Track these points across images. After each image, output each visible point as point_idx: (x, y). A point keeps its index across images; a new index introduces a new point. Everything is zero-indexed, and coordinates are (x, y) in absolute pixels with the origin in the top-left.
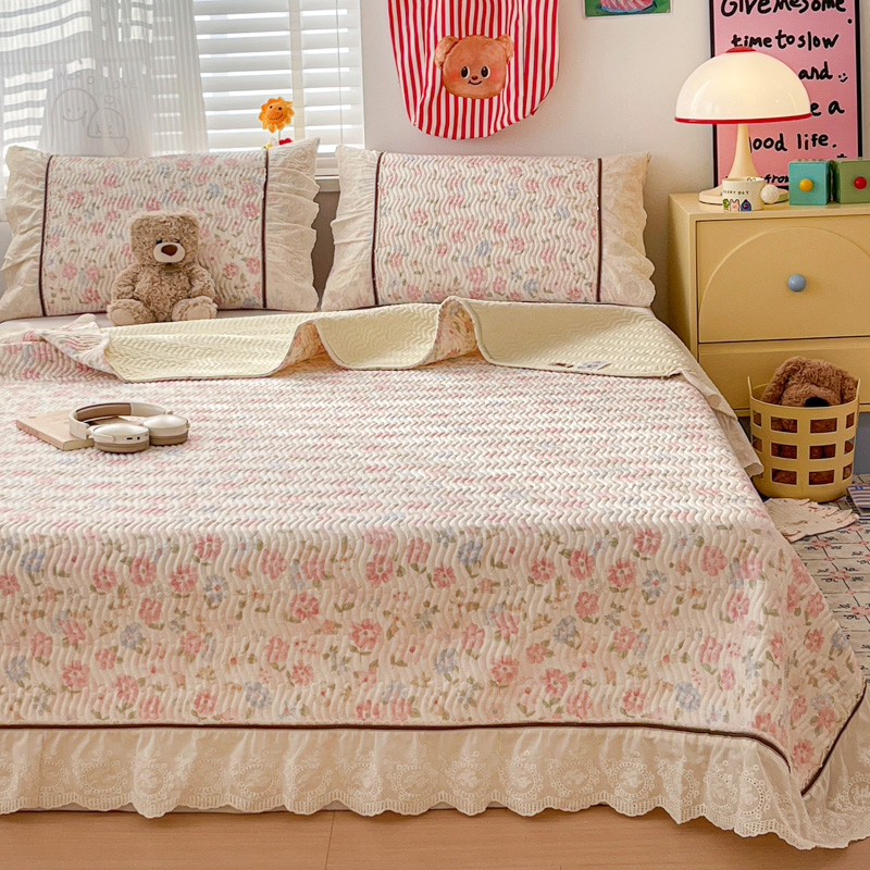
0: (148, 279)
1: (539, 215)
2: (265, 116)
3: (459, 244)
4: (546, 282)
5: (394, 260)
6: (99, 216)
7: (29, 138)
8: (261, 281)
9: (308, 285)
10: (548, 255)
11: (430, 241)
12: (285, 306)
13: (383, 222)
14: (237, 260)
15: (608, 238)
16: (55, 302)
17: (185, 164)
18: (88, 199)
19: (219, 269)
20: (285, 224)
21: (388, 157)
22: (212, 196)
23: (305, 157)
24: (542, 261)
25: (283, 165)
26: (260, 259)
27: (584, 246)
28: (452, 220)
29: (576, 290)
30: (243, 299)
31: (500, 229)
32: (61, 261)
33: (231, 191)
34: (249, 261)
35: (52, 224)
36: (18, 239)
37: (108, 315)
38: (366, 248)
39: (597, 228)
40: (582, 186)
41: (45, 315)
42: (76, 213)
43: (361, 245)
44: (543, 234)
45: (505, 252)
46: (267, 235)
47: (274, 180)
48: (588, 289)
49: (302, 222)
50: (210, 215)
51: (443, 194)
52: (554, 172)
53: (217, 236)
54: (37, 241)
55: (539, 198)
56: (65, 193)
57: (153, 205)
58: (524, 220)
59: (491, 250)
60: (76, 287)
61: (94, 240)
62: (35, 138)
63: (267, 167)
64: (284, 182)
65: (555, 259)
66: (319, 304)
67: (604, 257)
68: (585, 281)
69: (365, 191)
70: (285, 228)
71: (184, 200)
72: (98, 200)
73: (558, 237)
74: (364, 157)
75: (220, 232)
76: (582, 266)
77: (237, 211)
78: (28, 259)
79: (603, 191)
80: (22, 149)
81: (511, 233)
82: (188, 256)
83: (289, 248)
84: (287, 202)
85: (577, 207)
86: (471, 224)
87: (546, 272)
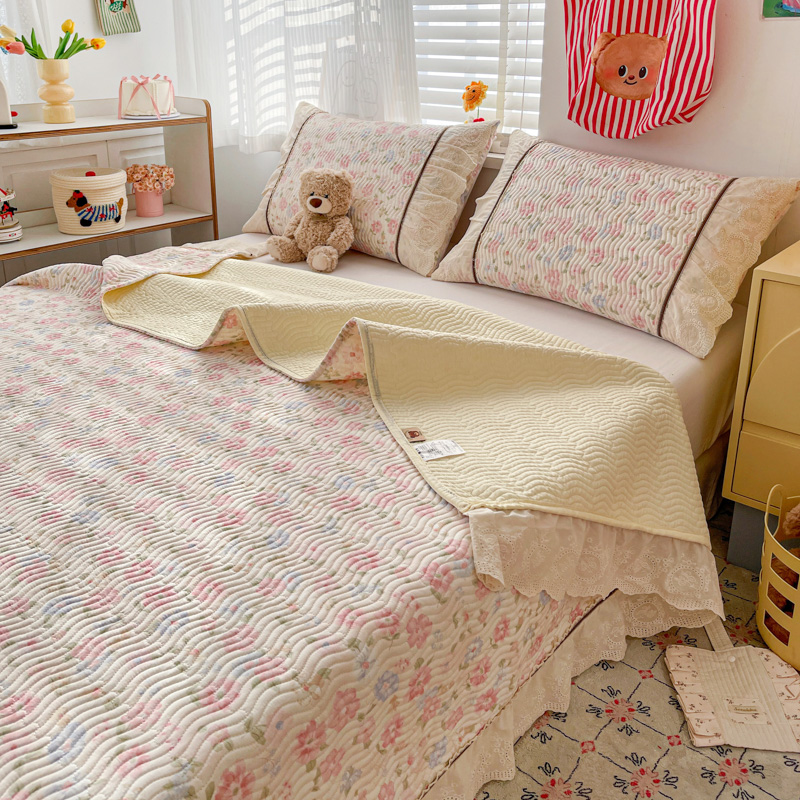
3: (547, 244)
4: (613, 301)
6: (313, 164)
8: (395, 240)
10: (621, 274)
11: (525, 235)
14: (383, 220)
16: (275, 225)
17: (382, 131)
18: (312, 150)
19: (369, 224)
20: (431, 194)
24: (614, 279)
25: (451, 143)
26: (399, 222)
27: (660, 274)
28: (551, 219)
29: (639, 318)
30: (384, 253)
31: (589, 236)
32: (282, 195)
33: (401, 159)
34: (391, 222)
35: (289, 165)
38: (478, 229)
39: (683, 257)
40: (691, 207)
44: (625, 251)
45: (582, 261)
46: (411, 202)
47: (438, 154)
48: (651, 321)
49: (448, 195)
50: (378, 177)
51: (557, 191)
52: (671, 186)
53: (376, 196)
55: (640, 212)
56: (304, 143)
58: (614, 231)
59: (572, 257)
62: (315, 97)
63: (436, 143)
64: (445, 157)
65: (626, 281)
67: (675, 291)
68: (649, 312)
69: (505, 175)
70: (430, 198)
72: (317, 151)
73: (637, 258)
75: (379, 193)
76: (649, 295)
77: (398, 177)
79: (714, 216)
81: (597, 243)
82: (335, 211)
83: (425, 216)
84: (441, 175)
85: (673, 228)
86: (565, 226)
87: (614, 292)
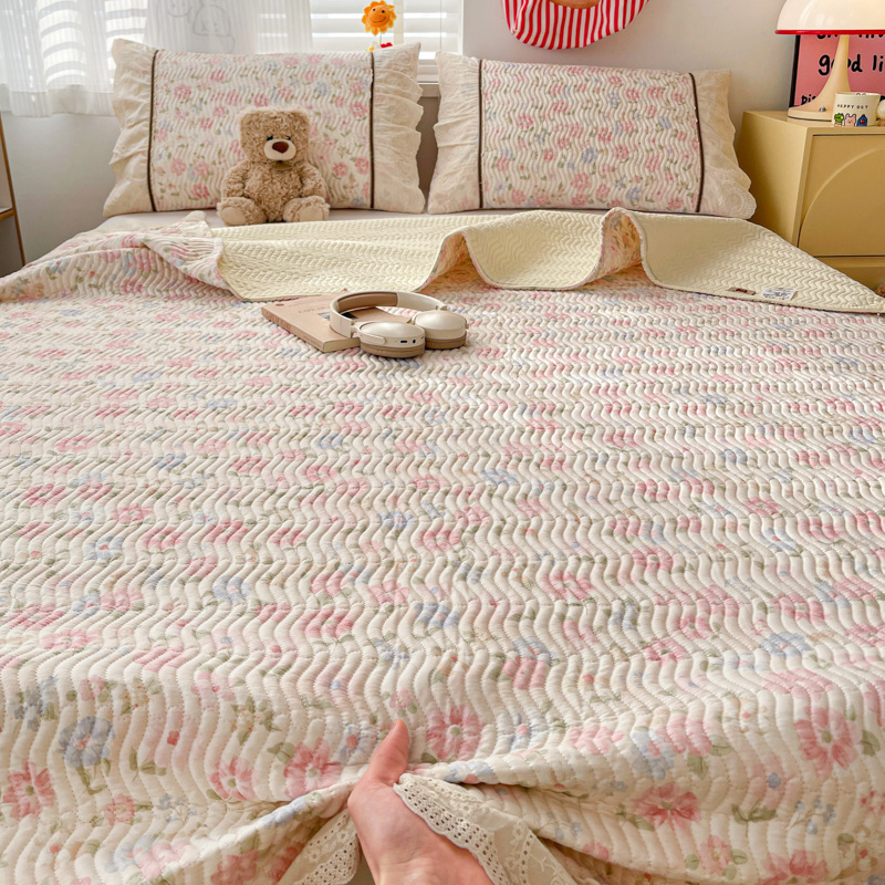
0: (259, 176)
1: (643, 125)
2: (368, 19)
3: (564, 151)
4: (649, 191)
5: (500, 164)
6: (208, 111)
7: (134, 31)
8: (370, 181)
9: (414, 185)
10: (652, 164)
11: (536, 147)
12: (393, 206)
13: (488, 127)
14: (346, 160)
15: (710, 150)
16: (165, 197)
17: (292, 62)
18: (195, 94)
19: (329, 168)
20: (392, 125)
21: (488, 64)
22: (320, 93)
23: (408, 60)
24: (647, 170)
25: (389, 67)
26: (369, 159)
27: (687, 157)
28: (557, 127)
29: (677, 200)
30: (351, 199)
31: (605, 137)
32: (169, 156)
33: (338, 91)
34: (358, 161)
35: (160, 118)
36: (126, 133)
37: (218, 213)
38: (472, 151)
39: (697, 140)
40: (679, 98)
41: (154, 210)
42: (183, 108)
43: (468, 148)
44: (647, 143)
45: (610, 160)
46: (375, 135)
47: (381, 81)
48: (690, 199)
49: (407, 124)
50: (318, 114)
51: (547, 100)
52: (652, 83)
53: (326, 135)
54: (144, 135)
55: (641, 108)
56: (172, 87)
57: (261, 100)
58: (627, 129)
59: (596, 158)
60: (185, 183)
61: (203, 135)
62: (140, 31)
63: (373, 68)
64: (390, 83)
65: (659, 169)
66: (426, 206)
67: (706, 168)
68: (687, 192)
69: (469, 95)
70: (392, 129)
71: (292, 97)
72: (206, 95)
73: (661, 148)
74: (465, 62)
75: (328, 132)
76: (685, 177)
77: (345, 110)
78: (137, 153)
79: (699, 103)
80: (127, 42)
81: (616, 141)
82: (299, 155)
83: (396, 149)
84: (394, 103)
85: (677, 118)
86: (576, 130)
87: (650, 182)
